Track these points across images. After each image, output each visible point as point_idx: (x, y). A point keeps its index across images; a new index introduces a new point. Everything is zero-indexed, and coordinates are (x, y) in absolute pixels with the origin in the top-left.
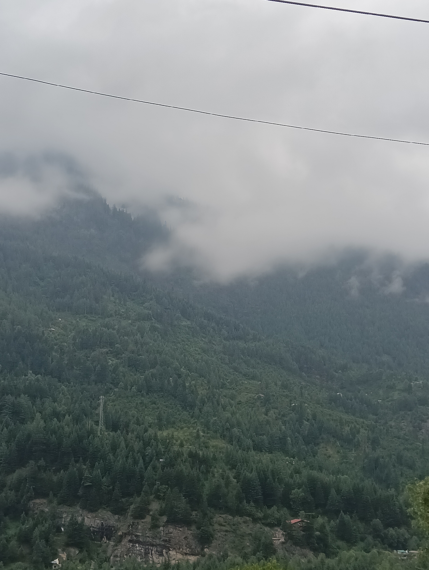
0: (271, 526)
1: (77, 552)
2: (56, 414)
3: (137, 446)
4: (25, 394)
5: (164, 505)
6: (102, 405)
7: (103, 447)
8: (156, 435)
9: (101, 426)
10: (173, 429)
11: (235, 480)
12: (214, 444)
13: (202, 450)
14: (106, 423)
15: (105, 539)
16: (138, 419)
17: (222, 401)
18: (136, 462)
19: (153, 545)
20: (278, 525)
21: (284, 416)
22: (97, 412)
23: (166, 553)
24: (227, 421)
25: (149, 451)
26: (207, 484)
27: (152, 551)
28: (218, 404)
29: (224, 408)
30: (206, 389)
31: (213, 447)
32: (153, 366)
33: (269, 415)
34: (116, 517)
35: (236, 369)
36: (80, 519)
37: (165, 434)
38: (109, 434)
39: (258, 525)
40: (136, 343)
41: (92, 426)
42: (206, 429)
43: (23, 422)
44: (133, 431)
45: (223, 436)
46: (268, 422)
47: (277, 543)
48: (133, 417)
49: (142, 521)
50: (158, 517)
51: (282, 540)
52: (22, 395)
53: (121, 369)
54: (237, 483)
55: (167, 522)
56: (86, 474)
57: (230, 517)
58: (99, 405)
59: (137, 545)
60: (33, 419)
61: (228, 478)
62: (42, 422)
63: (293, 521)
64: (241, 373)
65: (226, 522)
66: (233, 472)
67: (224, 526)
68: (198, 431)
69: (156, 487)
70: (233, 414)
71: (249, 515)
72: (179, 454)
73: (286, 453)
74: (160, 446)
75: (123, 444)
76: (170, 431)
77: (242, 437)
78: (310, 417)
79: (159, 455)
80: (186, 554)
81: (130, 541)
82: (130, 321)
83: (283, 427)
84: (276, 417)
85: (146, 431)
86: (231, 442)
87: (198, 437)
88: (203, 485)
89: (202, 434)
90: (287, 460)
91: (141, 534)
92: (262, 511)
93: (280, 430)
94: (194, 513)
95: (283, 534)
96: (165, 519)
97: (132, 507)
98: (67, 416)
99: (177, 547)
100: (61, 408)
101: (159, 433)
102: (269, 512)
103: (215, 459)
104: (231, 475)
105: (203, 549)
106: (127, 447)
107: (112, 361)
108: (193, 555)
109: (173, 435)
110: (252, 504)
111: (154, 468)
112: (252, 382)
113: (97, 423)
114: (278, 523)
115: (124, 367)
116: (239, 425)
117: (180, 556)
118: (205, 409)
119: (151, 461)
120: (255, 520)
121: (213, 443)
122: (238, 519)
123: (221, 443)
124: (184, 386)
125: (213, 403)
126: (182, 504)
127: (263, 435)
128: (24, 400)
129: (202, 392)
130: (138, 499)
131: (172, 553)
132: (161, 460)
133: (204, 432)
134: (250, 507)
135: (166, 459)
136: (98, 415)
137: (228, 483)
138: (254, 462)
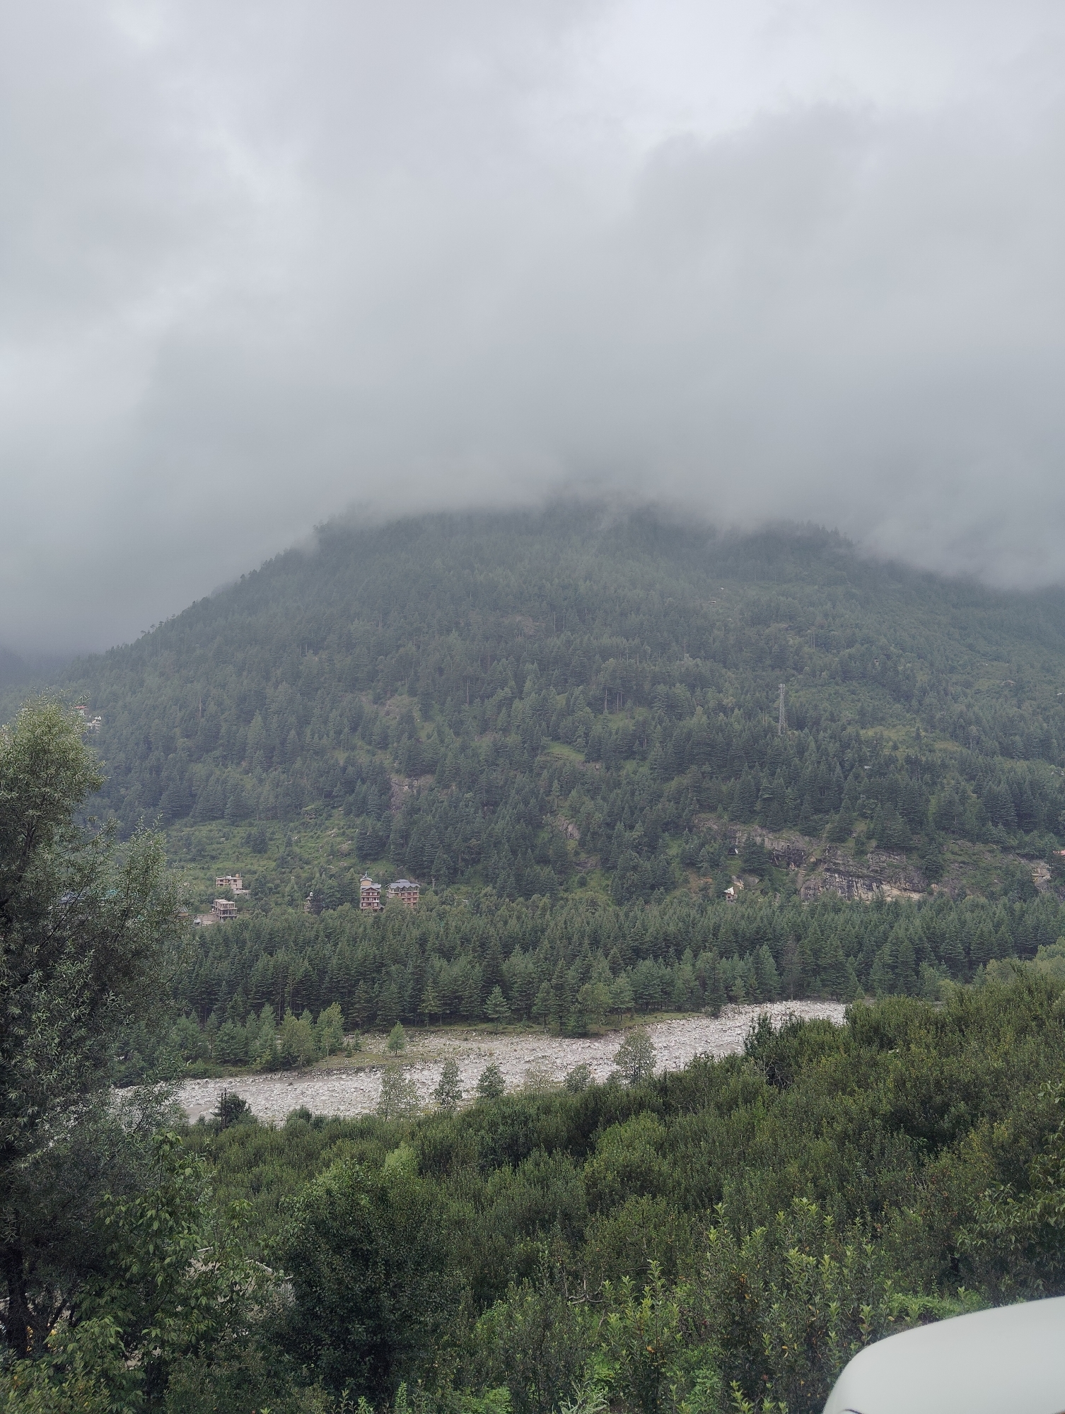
0: (1031, 857)
1: (757, 881)
2: (722, 708)
3: (832, 748)
4: (681, 682)
5: (872, 826)
6: (782, 697)
7: (785, 749)
8: (858, 735)
9: (782, 723)
10: (881, 727)
11: (975, 795)
12: (942, 746)
13: (924, 755)
14: (788, 718)
15: (792, 866)
16: (832, 714)
17: (951, 689)
18: (831, 769)
19: (859, 877)
20: (1040, 857)
21: (1045, 709)
22: (775, 705)
23: (878, 887)
24: (961, 715)
25: (849, 755)
26: (933, 801)
27: (857, 883)
28: (946, 694)
29: (955, 699)
30: (928, 674)
31: (940, 750)
32: (850, 644)
33: (1023, 708)
34: (807, 838)
35: (971, 647)
36: (758, 840)
37: (871, 733)
38: (793, 734)
39: (1011, 857)
40: (826, 615)
41: (769, 723)
42: (928, 727)
43: (680, 717)
44: (825, 730)
45: (954, 736)
46: (1022, 717)
47: (1038, 881)
48: (825, 711)
49: (842, 844)
50: (865, 840)
51: (1048, 877)
52: (678, 685)
53: (806, 649)
54: (978, 798)
55: (878, 847)
56: (765, 783)
57: (969, 844)
58: (778, 696)
59: (836, 875)
60: (692, 714)
61: (964, 792)
62: (705, 717)
64: (979, 652)
65: (962, 850)
66: (972, 785)
67: (960, 855)
68: (918, 729)
69: (860, 801)
70: (969, 706)
71: (997, 842)
72: (891, 760)
73: (1051, 760)
74: (865, 749)
75: (813, 745)
76: (879, 729)
77: (983, 737)
79: (862, 761)
80: (905, 890)
81: (827, 870)
82: (816, 587)
83: (1045, 725)
84: (1034, 711)
85: (844, 729)
86: (966, 744)
87: (918, 736)
88: (928, 801)
89: (923, 734)
90: (1052, 770)
91: (841, 862)
92: (1016, 837)
93: (1041, 729)
94: (915, 837)
95: (1048, 869)
96: (874, 843)
97: (828, 826)
98: (736, 711)
99: (893, 880)
100: (728, 701)
101: (862, 732)
102: (1027, 839)
103: (944, 766)
104: (969, 788)
105: (929, 885)
106: (818, 749)
107: (793, 640)
108: (915, 891)
109: (882, 735)
110: (1000, 826)
111: (857, 777)
112: (995, 663)
113: (777, 719)
114: (1040, 855)
115: (810, 647)
116: (978, 721)
117: (896, 892)
118: (927, 701)
119: (852, 768)
120: (1006, 850)
121: (939, 745)
122: (979, 846)
123: (953, 746)
124: (897, 672)
125: (938, 693)
126: (898, 825)
127: (1016, 734)
128: (680, 690)
129: (922, 678)
130: (837, 817)
131: (885, 887)
132: (866, 767)
133: (926, 730)
134: (998, 831)
135: (873, 765)
136: (777, 709)
137: (964, 798)
138: (1003, 771)
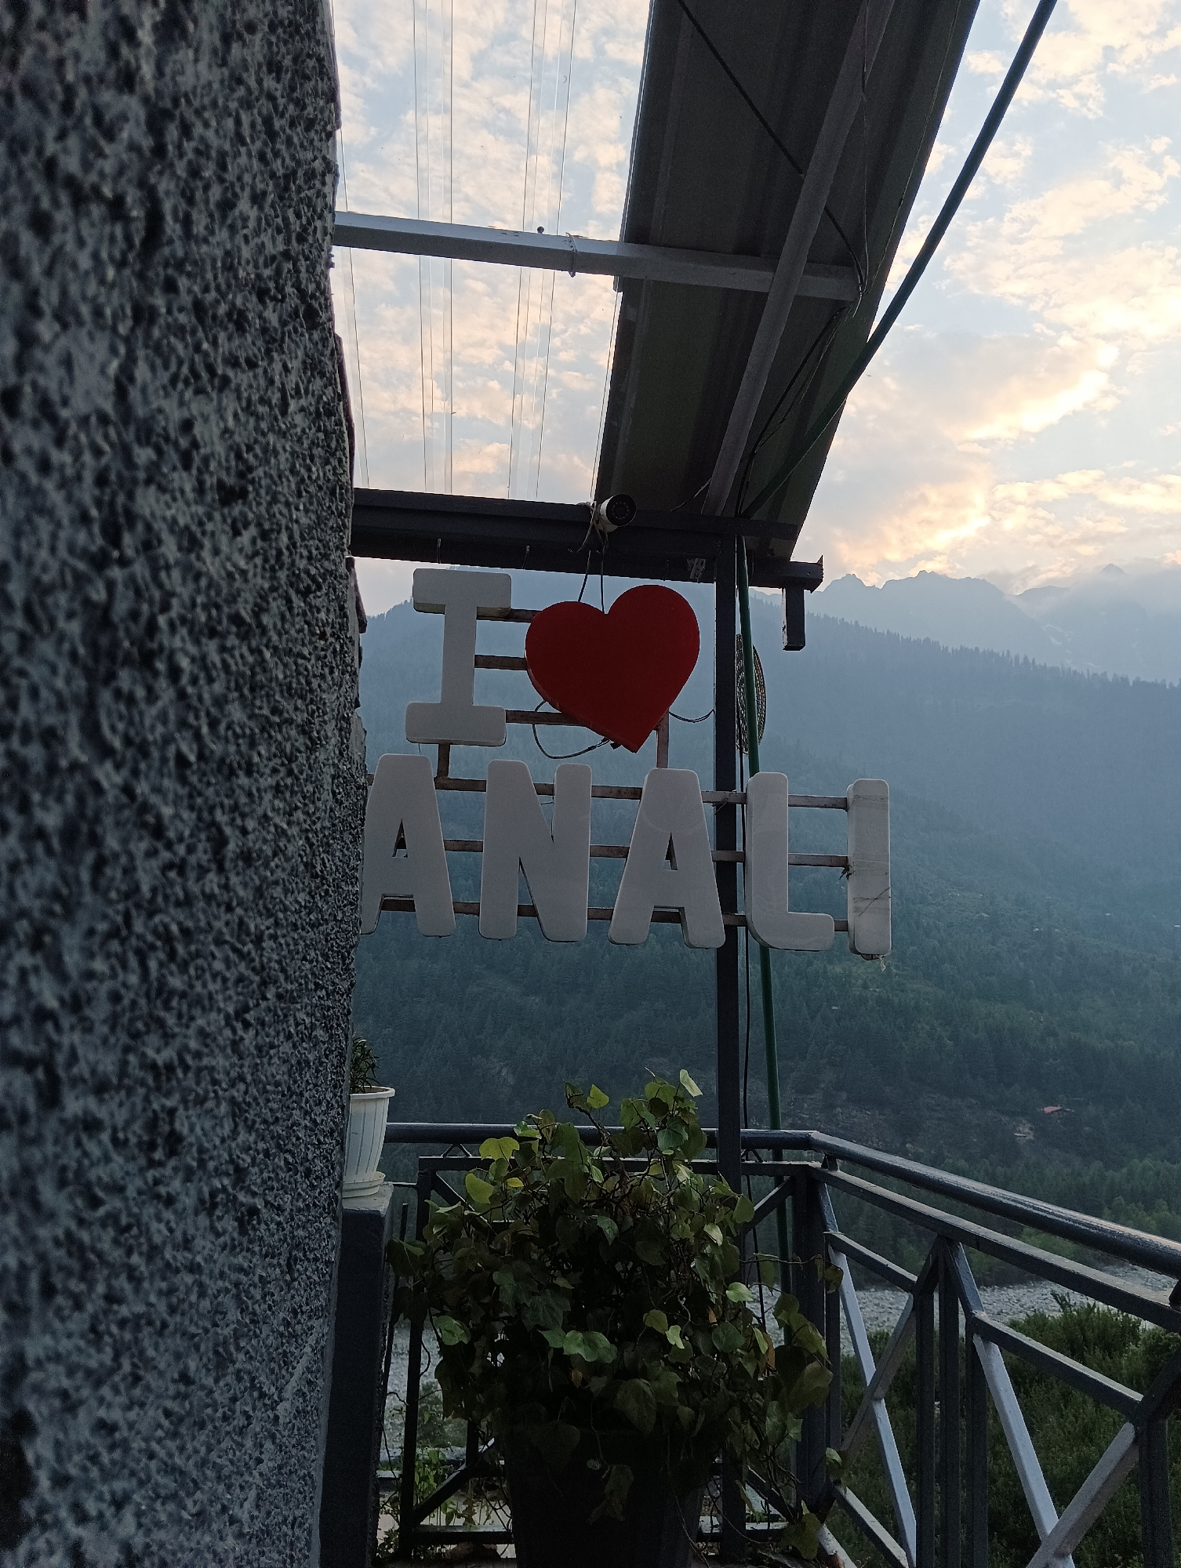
0: (1012, 1114)
3: (798, 985)
5: (842, 1076)
8: (825, 971)
10: (850, 963)
11: (952, 1042)
12: (915, 986)
13: (896, 995)
17: (924, 922)
18: (796, 1010)
20: (1023, 1114)
21: (1021, 947)
24: (934, 951)
25: (816, 993)
26: (907, 1047)
28: (918, 927)
29: (927, 933)
31: (913, 991)
33: (998, 945)
35: (941, 875)
37: (838, 969)
39: (991, 1113)
42: (900, 964)
44: (790, 965)
45: (928, 976)
46: (997, 955)
47: (1021, 1141)
49: (810, 1096)
50: (834, 1092)
51: (1031, 1136)
54: (955, 1046)
55: (848, 1100)
57: (946, 1099)
61: (940, 1038)
63: (1048, 1109)
64: (950, 881)
65: (939, 1105)
66: (948, 1031)
67: (937, 1111)
68: (887, 968)
69: (828, 1047)
70: (942, 941)
71: (975, 1097)
72: (862, 1000)
73: (1029, 1003)
74: (833, 987)
76: (846, 965)
77: (958, 976)
78: (1065, 949)
79: (830, 1001)
83: (1022, 964)
84: (1009, 949)
85: (810, 964)
86: (940, 984)
87: (889, 975)
88: (901, 1048)
89: (894, 971)
90: (1030, 1015)
91: (807, 1116)
92: (996, 1091)
93: (1017, 969)
94: (888, 1089)
95: (1031, 1129)
96: (844, 1096)
97: (794, 1075)
101: (830, 968)
102: (1008, 1093)
103: (918, 1008)
104: (945, 1034)
105: (904, 1144)
106: (782, 986)
109: (850, 972)
110: (980, 1079)
111: (824, 1019)
112: (967, 894)
114: (1022, 1111)
116: (952, 959)
119: (819, 1008)
120: (986, 1104)
122: (957, 1101)
123: (925, 986)
125: (909, 926)
127: (991, 975)
130: (803, 1065)
132: (834, 1008)
133: (897, 967)
134: (977, 1084)
135: (842, 1006)
137: (940, 1048)
138: (980, 1016)
